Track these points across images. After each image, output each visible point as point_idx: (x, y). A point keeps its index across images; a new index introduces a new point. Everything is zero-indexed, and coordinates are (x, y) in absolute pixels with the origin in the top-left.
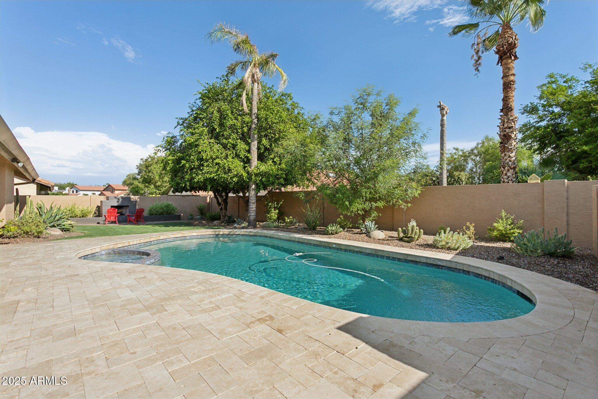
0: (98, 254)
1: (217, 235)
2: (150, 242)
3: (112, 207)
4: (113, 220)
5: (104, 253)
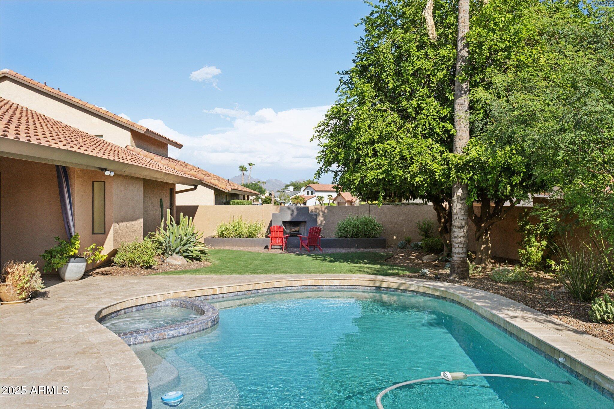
0: (162, 304)
1: (379, 288)
2: (256, 291)
3: (284, 223)
4: (278, 243)
5: (170, 304)
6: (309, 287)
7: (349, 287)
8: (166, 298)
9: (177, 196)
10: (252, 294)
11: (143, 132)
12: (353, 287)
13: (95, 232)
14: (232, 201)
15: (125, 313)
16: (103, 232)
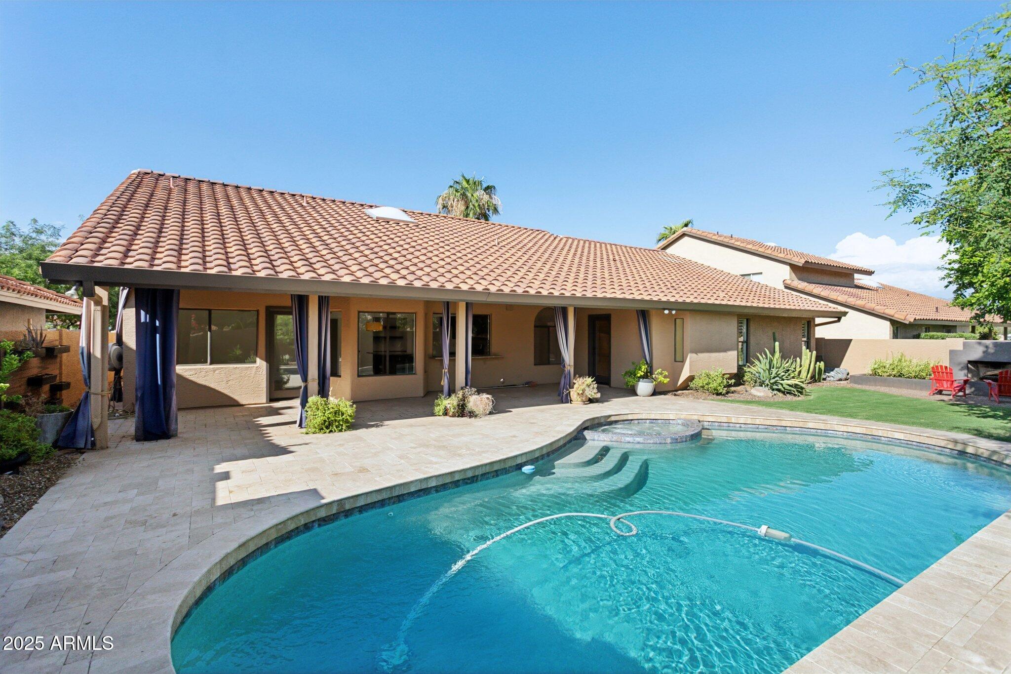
4: (947, 388)
5: (680, 423)
6: (859, 435)
7: (918, 444)
8: (678, 417)
9: (817, 328)
10: (777, 429)
11: (801, 265)
12: (925, 445)
13: (677, 360)
14: (923, 335)
15: (639, 423)
16: (682, 360)
